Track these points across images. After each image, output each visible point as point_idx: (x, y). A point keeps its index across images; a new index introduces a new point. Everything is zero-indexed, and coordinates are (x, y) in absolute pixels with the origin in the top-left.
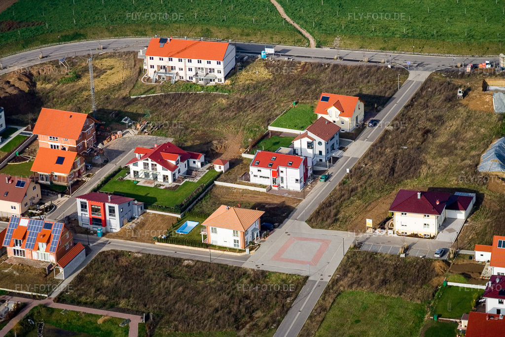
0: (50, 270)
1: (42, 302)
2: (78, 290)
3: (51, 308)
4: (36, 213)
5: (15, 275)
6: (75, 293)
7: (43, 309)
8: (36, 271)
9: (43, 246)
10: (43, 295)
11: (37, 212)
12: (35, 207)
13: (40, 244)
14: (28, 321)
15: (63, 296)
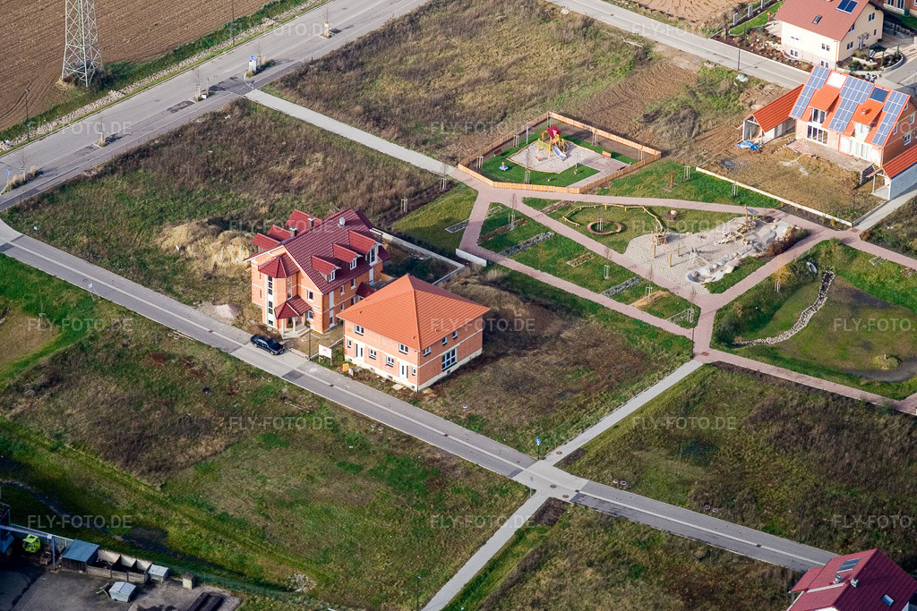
0: (867, 176)
1: (840, 235)
2: (910, 224)
3: (853, 249)
4: (865, 65)
5: (800, 174)
6: (904, 230)
7: (838, 248)
8: (841, 174)
9: (862, 130)
10: (843, 222)
11: (868, 63)
12: (866, 52)
13: (858, 126)
14: (805, 264)
15: (880, 231)
